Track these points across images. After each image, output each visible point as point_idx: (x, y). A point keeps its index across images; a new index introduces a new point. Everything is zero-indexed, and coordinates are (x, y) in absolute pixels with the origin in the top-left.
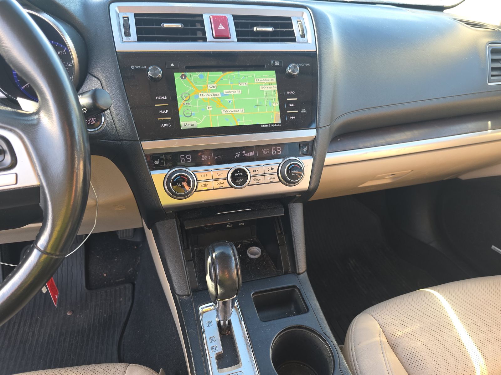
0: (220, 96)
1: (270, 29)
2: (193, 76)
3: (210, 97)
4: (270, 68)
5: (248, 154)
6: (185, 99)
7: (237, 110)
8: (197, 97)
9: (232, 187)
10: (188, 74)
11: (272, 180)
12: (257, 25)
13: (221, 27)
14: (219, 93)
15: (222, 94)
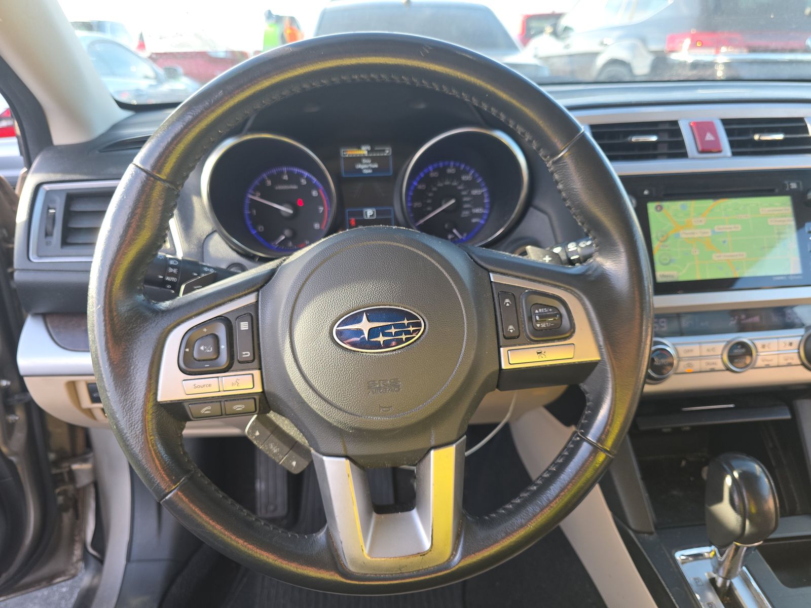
0: (710, 234)
1: (780, 137)
2: (673, 207)
3: (696, 236)
4: (782, 193)
5: (750, 320)
6: (661, 238)
7: (735, 253)
8: (677, 236)
9: (728, 369)
10: (666, 204)
11: (789, 361)
12: (762, 131)
13: (709, 137)
14: (709, 230)
15: (713, 232)
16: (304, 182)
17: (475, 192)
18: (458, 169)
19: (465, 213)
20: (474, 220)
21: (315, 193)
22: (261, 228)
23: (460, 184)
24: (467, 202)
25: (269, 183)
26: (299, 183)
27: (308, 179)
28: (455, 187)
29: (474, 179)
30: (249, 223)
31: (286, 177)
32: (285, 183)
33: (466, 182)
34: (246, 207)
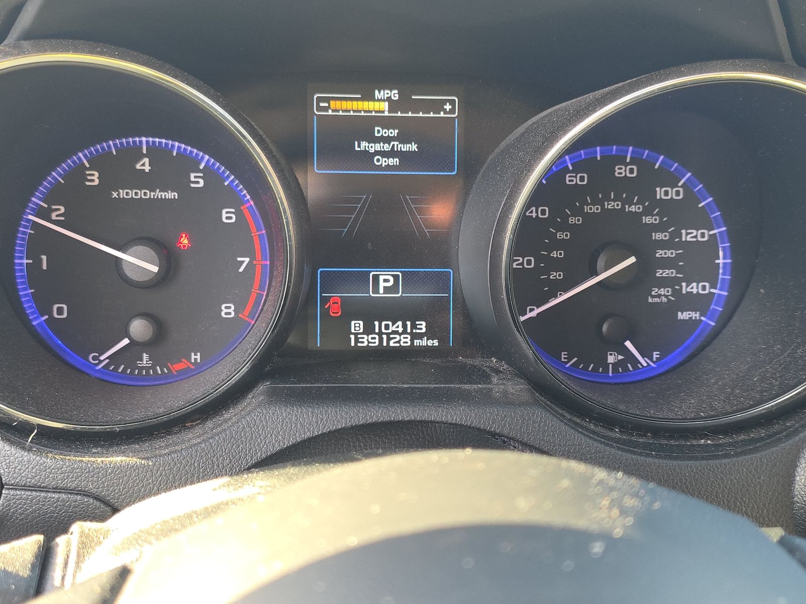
16: (197, 181)
17: (690, 235)
18: (644, 166)
19: (661, 295)
20: (683, 316)
21: (228, 216)
22: (61, 311)
23: (648, 212)
24: (666, 263)
25: (94, 178)
26: (183, 185)
27: (208, 173)
28: (638, 216)
29: (691, 197)
30: (26, 293)
31: (144, 165)
32: (142, 179)
33: (666, 206)
34: (20, 245)
